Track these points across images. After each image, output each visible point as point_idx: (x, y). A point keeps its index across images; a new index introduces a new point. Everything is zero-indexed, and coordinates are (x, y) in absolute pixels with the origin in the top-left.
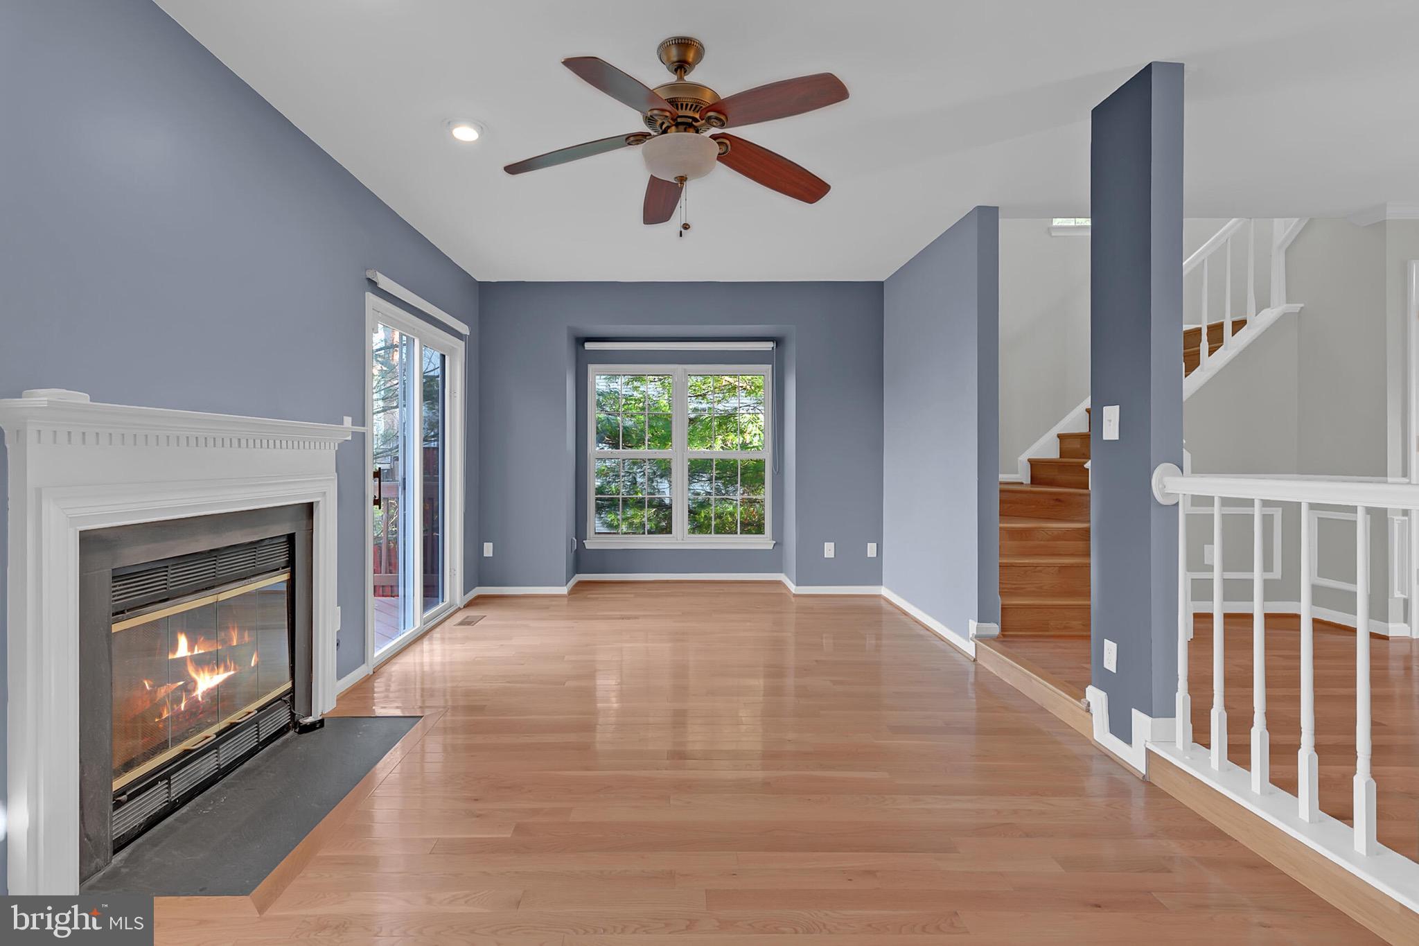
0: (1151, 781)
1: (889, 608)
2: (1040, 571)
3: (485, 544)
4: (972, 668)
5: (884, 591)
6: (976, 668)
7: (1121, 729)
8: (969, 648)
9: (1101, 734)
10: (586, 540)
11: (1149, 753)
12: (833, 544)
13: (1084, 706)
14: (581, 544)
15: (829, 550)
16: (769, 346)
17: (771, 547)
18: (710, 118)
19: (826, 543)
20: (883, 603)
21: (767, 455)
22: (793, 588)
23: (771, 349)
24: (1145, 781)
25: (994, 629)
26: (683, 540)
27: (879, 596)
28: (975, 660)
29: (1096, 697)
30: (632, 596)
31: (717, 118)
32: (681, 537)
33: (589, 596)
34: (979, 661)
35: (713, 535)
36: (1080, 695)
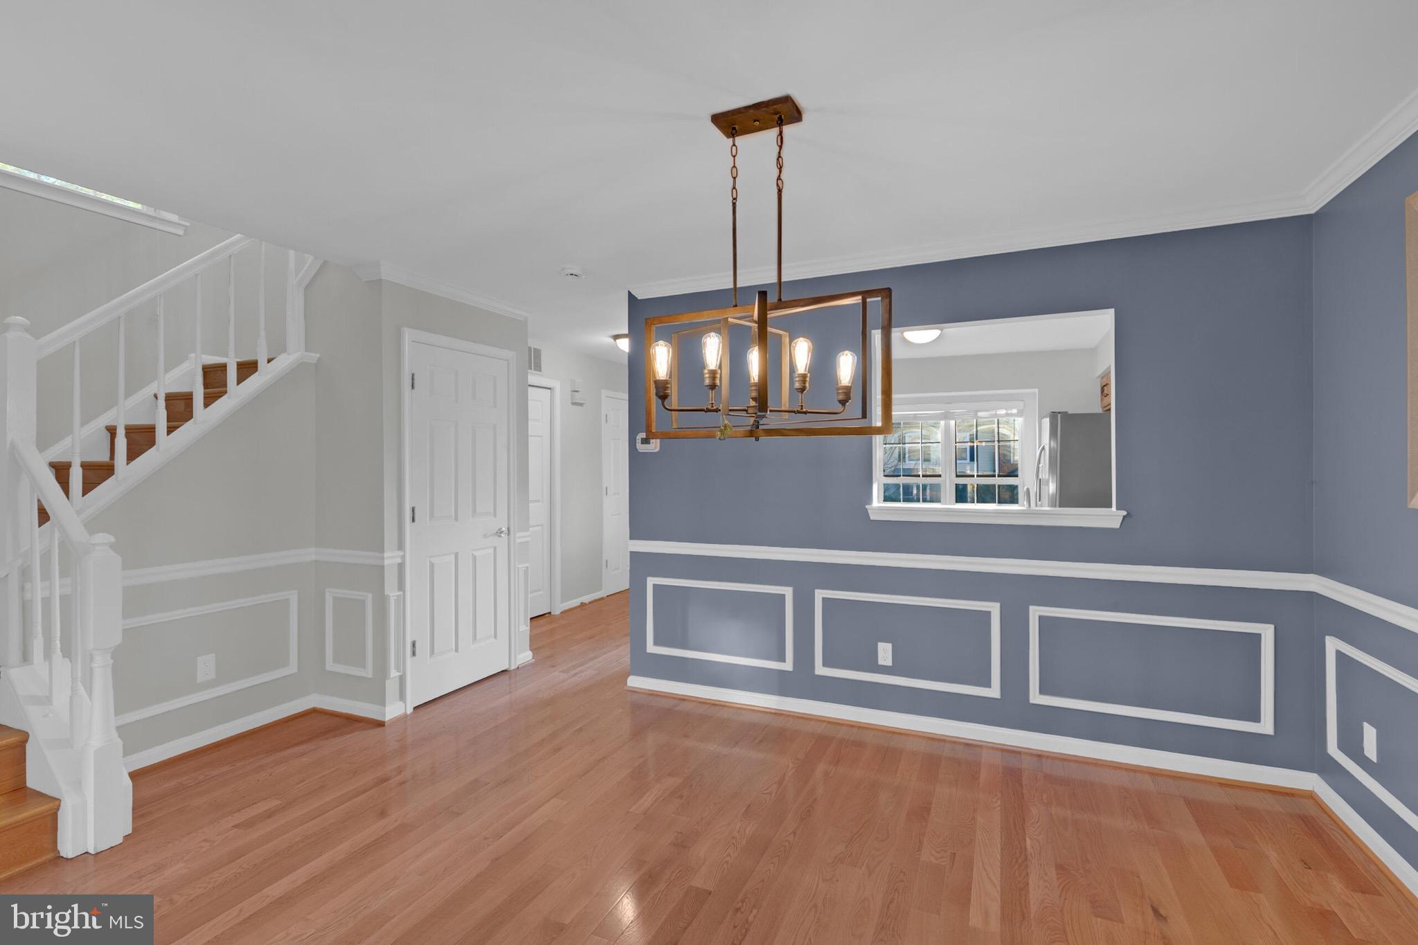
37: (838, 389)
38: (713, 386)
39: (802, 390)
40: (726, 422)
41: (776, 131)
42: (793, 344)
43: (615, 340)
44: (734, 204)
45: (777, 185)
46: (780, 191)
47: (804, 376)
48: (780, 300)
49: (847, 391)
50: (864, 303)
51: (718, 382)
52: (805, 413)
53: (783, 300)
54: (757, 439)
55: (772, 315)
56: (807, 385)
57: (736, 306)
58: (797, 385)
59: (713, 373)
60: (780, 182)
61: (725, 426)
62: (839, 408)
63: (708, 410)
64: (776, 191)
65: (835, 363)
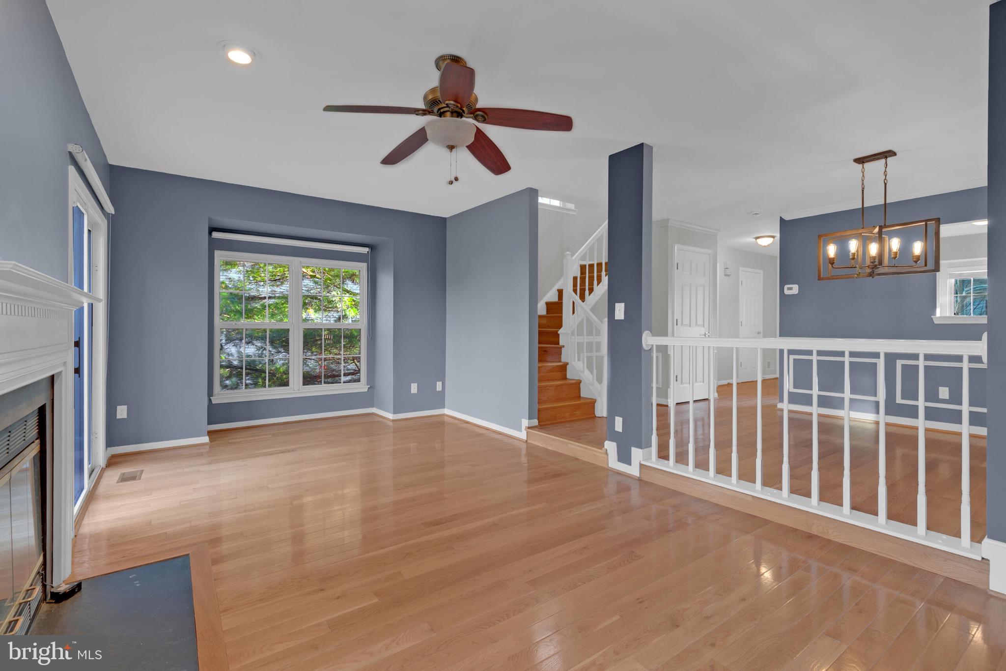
0: (642, 479)
1: (452, 421)
2: (548, 389)
3: (118, 407)
4: (524, 446)
5: (447, 411)
6: (527, 445)
7: (624, 457)
8: (523, 435)
9: (614, 463)
10: (212, 396)
11: (641, 465)
12: (416, 384)
13: (605, 451)
14: (210, 400)
15: (414, 388)
16: (365, 250)
17: (366, 390)
18: (477, 115)
19: (412, 384)
20: (446, 419)
21: (363, 326)
22: (390, 416)
23: (367, 253)
24: (640, 480)
25: (535, 422)
26: (299, 390)
27: (443, 415)
28: (526, 441)
29: (611, 447)
30: (270, 436)
31: (483, 116)
32: (296, 389)
33: (230, 441)
34: (529, 441)
35: (323, 385)
36: (600, 445)
37: (913, 257)
38: (853, 259)
39: (895, 258)
40: (860, 271)
41: (883, 161)
42: (891, 240)
43: (756, 240)
44: (863, 191)
45: (885, 182)
46: (885, 184)
47: (896, 253)
48: (885, 225)
49: (918, 258)
50: (926, 225)
51: (856, 257)
52: (897, 267)
53: (886, 225)
54: (873, 277)
55: (884, 230)
56: (898, 256)
57: (863, 228)
58: (893, 256)
59: (854, 254)
60: (886, 181)
61: (860, 273)
62: (914, 264)
63: (851, 267)
64: (884, 184)
65: (912, 247)
